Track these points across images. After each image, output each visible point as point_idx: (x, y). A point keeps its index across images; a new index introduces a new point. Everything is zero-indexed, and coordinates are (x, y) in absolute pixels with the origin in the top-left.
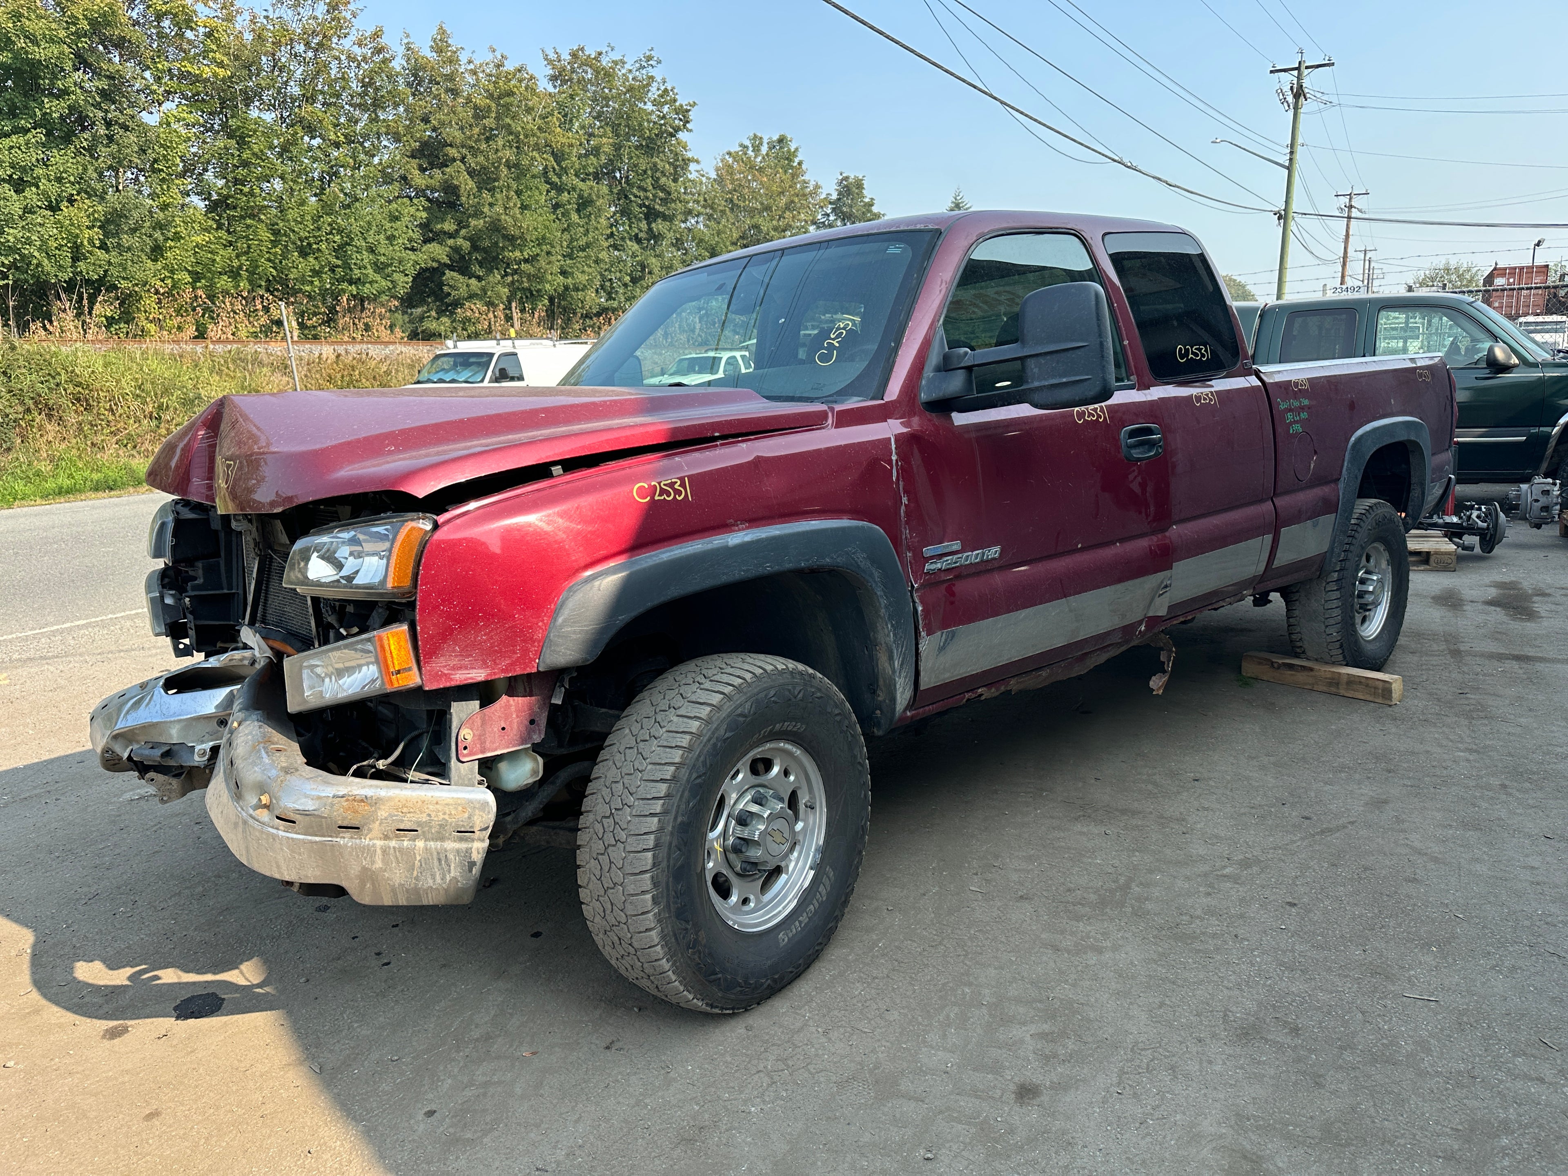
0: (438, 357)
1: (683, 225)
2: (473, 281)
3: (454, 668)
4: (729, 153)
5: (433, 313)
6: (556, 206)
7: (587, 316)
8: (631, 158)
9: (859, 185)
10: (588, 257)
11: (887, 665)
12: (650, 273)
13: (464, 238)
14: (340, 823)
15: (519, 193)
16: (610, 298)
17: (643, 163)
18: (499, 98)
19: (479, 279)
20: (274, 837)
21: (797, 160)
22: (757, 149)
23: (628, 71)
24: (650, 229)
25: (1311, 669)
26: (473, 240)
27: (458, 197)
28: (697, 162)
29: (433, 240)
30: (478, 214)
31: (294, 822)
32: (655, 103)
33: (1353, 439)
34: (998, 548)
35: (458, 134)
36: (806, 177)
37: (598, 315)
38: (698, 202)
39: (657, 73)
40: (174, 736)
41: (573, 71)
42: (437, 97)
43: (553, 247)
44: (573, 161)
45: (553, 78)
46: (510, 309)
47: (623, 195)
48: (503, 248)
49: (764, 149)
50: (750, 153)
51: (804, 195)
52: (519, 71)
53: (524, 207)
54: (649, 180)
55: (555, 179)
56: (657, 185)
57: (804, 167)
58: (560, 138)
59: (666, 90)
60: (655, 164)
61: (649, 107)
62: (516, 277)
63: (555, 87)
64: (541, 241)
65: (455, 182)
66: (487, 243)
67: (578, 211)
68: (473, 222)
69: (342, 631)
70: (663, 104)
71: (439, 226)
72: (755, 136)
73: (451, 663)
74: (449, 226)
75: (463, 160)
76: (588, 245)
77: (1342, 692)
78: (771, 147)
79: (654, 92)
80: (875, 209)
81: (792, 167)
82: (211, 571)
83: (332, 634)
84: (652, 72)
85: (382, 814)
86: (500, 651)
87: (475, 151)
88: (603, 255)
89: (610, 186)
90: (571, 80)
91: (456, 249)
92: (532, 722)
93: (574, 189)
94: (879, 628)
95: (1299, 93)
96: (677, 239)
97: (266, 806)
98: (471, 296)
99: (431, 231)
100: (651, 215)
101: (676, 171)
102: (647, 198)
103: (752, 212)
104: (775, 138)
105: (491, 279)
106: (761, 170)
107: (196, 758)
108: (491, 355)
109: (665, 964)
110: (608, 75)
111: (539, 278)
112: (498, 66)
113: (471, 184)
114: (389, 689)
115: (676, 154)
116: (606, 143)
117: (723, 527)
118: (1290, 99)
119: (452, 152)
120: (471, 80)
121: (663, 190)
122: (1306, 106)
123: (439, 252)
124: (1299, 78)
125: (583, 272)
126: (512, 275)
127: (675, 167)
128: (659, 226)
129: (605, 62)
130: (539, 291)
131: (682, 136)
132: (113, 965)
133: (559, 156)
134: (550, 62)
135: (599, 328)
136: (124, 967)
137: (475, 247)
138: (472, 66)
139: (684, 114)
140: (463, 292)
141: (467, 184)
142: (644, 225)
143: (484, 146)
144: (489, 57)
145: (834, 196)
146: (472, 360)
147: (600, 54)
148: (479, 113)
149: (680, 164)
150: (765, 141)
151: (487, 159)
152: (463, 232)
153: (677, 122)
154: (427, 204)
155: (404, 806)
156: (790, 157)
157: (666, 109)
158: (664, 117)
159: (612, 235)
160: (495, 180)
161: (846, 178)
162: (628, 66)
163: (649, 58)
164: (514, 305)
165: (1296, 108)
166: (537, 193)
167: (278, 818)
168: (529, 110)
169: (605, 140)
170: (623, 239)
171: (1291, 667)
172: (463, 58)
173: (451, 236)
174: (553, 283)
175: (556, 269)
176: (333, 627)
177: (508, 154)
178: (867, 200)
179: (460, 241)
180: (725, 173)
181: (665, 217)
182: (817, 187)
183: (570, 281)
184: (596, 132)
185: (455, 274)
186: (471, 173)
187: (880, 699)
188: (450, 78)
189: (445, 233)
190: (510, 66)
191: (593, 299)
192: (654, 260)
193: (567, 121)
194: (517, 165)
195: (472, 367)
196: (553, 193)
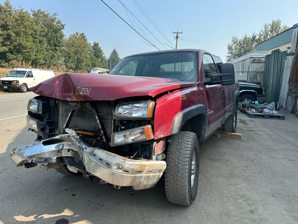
0: (12, 71)
1: (62, 48)
2: (14, 56)
3: (159, 135)
4: (71, 35)
5: (4, 62)
6: (34, 41)
7: (40, 65)
8: (51, 33)
9: (98, 44)
10: (41, 53)
11: (204, 133)
12: (55, 57)
13: (12, 46)
14: (138, 171)
15: (26, 38)
16: (46, 61)
17: (54, 35)
18: (21, 17)
19: (15, 55)
20: (123, 176)
21: (86, 38)
22: (77, 35)
24: (55, 48)
25: (227, 133)
26: (15, 47)
27: (11, 37)
28: (65, 36)
29: (4, 46)
30: (16, 41)
31: (128, 172)
32: (57, 23)
34: (213, 111)
35: (11, 24)
36: (87, 42)
37: (43, 65)
38: (65, 44)
39: (57, 17)
40: (47, 156)
41: (38, 14)
42: (6, 15)
43: (33, 50)
44: (38, 33)
45: (33, 15)
47: (49, 41)
48: (22, 49)
49: (79, 35)
50: (76, 35)
51: (87, 45)
52: (26, 12)
53: (27, 41)
54: (55, 39)
55: (34, 36)
56: (57, 40)
57: (87, 39)
58: (36, 28)
59: (59, 21)
60: (56, 35)
61: (55, 24)
62: (24, 55)
63: (34, 17)
64: (31, 48)
65: (11, 34)
66: (18, 48)
67: (39, 43)
68: (14, 43)
69: (122, 127)
70: (59, 23)
71: (6, 43)
72: (77, 32)
74: (8, 43)
75: (12, 29)
76: (41, 50)
77: (233, 137)
78: (80, 35)
79: (56, 21)
80: (101, 49)
81: (85, 39)
82: (50, 115)
83: (119, 128)
84: (56, 17)
87: (15, 28)
88: (45, 53)
89: (46, 39)
90: (37, 16)
91: (10, 48)
92: (163, 146)
93: (38, 39)
94: (204, 126)
96: (60, 51)
97: (121, 169)
98: (13, 59)
99: (4, 44)
100: (55, 45)
101: (61, 37)
102: (55, 42)
103: (76, 47)
104: (81, 33)
105: (18, 55)
106: (78, 39)
107: (53, 161)
108: (26, 71)
110: (46, 16)
111: (30, 56)
112: (21, 11)
113: (14, 35)
114: (147, 139)
115: (61, 34)
116: (46, 30)
118: (176, 38)
119: (10, 27)
120: (14, 12)
121: (58, 40)
122: (178, 39)
123: (6, 49)
124: (177, 35)
125: (40, 56)
126: (23, 55)
127: (61, 36)
128: (57, 48)
129: (45, 13)
130: (30, 59)
131: (62, 30)
132: (27, 216)
133: (35, 31)
134: (33, 11)
135: (43, 67)
136: (30, 216)
137: (14, 48)
138: (14, 10)
139: (63, 26)
140: (12, 58)
141: (13, 35)
142: (54, 47)
143: (17, 27)
144: (19, 8)
145: (93, 46)
146: (21, 72)
147: (44, 11)
148: (17, 20)
149: (62, 36)
150: (79, 34)
151: (18, 30)
152: (12, 45)
153: (61, 27)
154: (3, 38)
155: (150, 166)
156: (84, 37)
157: (59, 25)
158: (58, 26)
159: (47, 49)
160: (20, 35)
161: (95, 43)
162: (51, 15)
163: (56, 14)
164: (23, 61)
166: (30, 38)
167: (124, 171)
168: (28, 21)
169: (46, 29)
170: (49, 50)
171: (224, 133)
172: (13, 7)
173: (8, 45)
174: (33, 57)
175: (34, 55)
176: (119, 127)
177: (23, 29)
178: (99, 47)
179: (11, 47)
180: (70, 39)
181: (58, 46)
182: (90, 43)
183: (37, 57)
184: (44, 27)
185: (10, 54)
186: (14, 32)
188: (9, 11)
189: (7, 45)
190: (24, 11)
191: (42, 61)
192: (56, 55)
193: (37, 24)
194: (25, 32)
195: (21, 74)
196: (33, 39)
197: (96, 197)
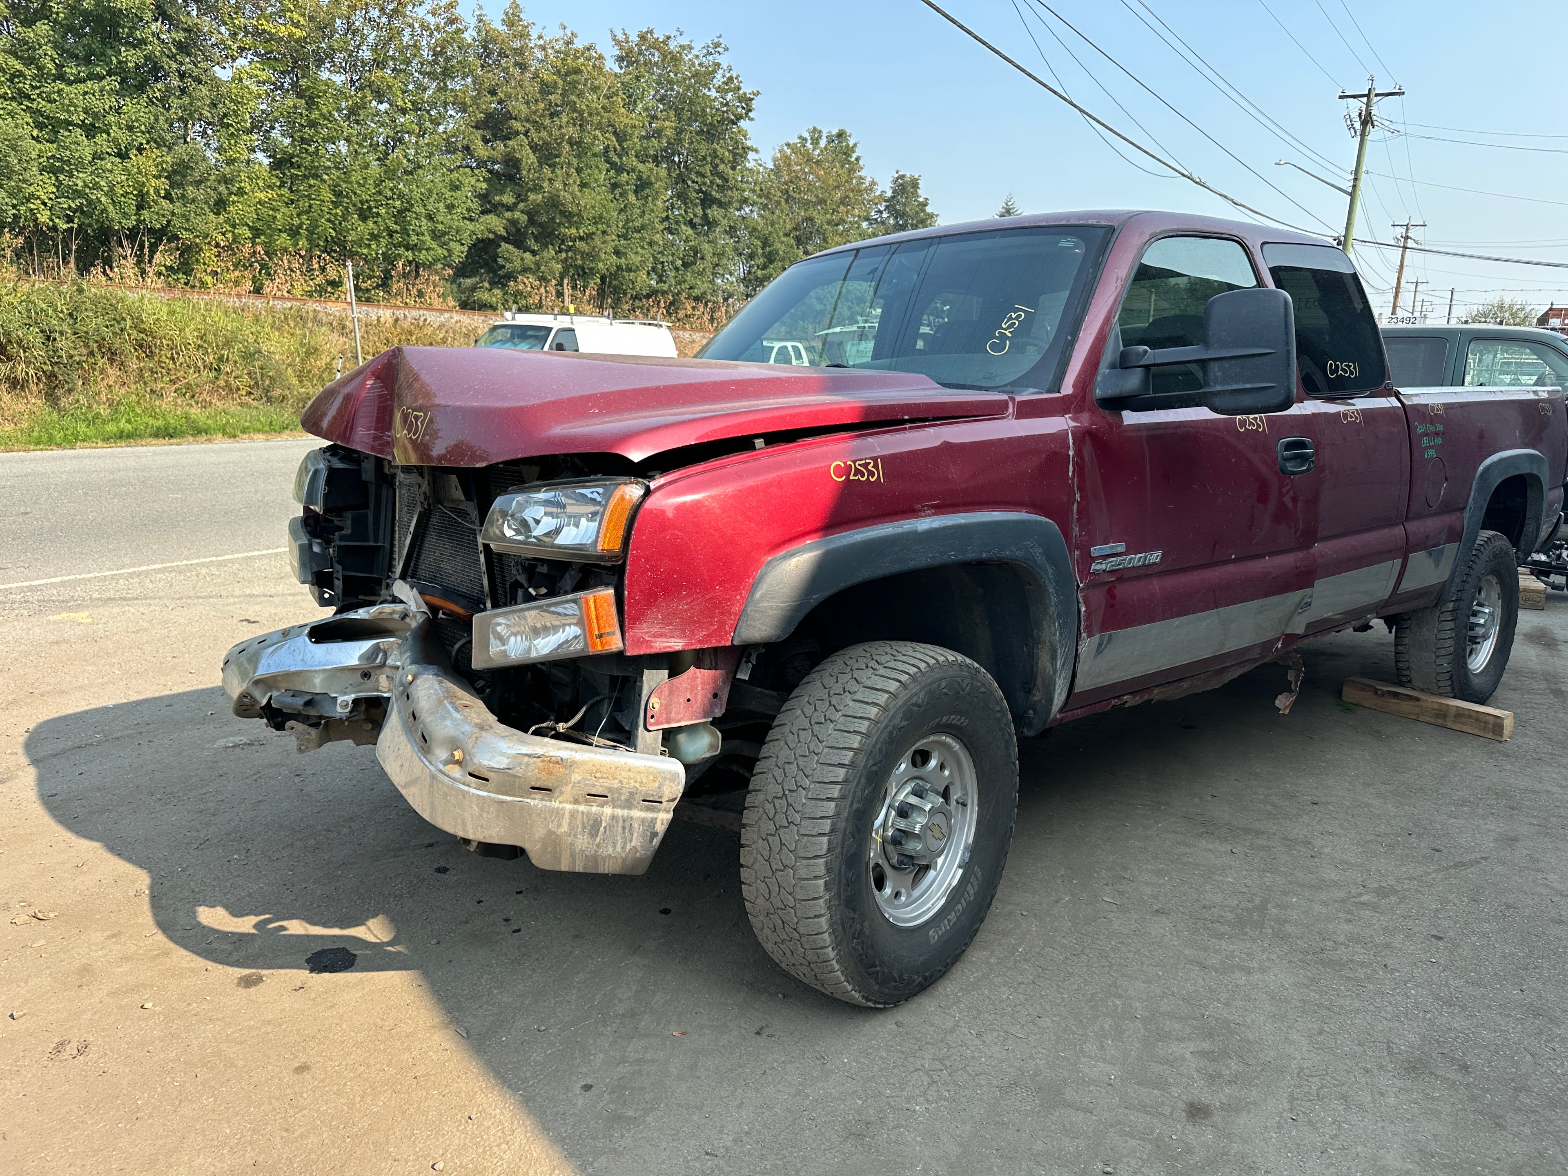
0: (495, 328)
1: (737, 213)
2: (528, 255)
3: (655, 636)
4: (788, 145)
5: (486, 285)
6: (614, 186)
7: (636, 297)
8: (692, 143)
9: (915, 184)
10: (642, 239)
11: (1048, 664)
12: (702, 258)
13: (522, 212)
14: (533, 784)
15: (579, 170)
16: (660, 280)
17: (704, 149)
18: (566, 75)
19: (534, 253)
20: (464, 794)
21: (854, 156)
22: (815, 142)
23: (695, 58)
24: (705, 215)
25: (1418, 699)
26: (531, 215)
27: (519, 171)
28: (756, 151)
29: (491, 212)
30: (538, 189)
31: (487, 780)
32: (719, 90)
33: (1481, 468)
34: (1159, 553)
35: (523, 107)
36: (862, 173)
37: (648, 296)
38: (754, 191)
39: (724, 60)
40: (317, 685)
41: (640, 53)
42: (506, 70)
43: (608, 226)
44: (635, 142)
45: (620, 59)
46: (562, 285)
47: (681, 179)
48: (559, 224)
49: (823, 143)
50: (809, 145)
51: (860, 191)
52: (588, 49)
53: (583, 185)
54: (708, 167)
55: (616, 159)
56: (715, 172)
57: (861, 162)
58: (623, 118)
59: (731, 79)
60: (715, 151)
61: (713, 93)
62: (570, 254)
63: (621, 68)
64: (598, 220)
65: (517, 155)
66: (544, 218)
67: (636, 192)
68: (532, 197)
69: (531, 590)
70: (728, 91)
71: (497, 198)
72: (815, 129)
73: (653, 630)
74: (508, 198)
75: (526, 134)
76: (643, 227)
77: (1450, 724)
78: (830, 141)
79: (719, 79)
80: (929, 209)
81: (849, 163)
82: (359, 523)
84: (719, 59)
85: (576, 777)
86: (699, 622)
87: (539, 127)
88: (658, 237)
89: (669, 171)
90: (637, 61)
91: (513, 222)
92: (715, 696)
93: (633, 170)
94: (1045, 626)
95: (1367, 120)
96: (730, 227)
97: (458, 763)
98: (525, 270)
99: (489, 202)
100: (707, 201)
101: (735, 159)
102: (705, 184)
103: (806, 204)
104: (835, 132)
105: (545, 254)
106: (818, 163)
107: (339, 709)
108: (550, 329)
109: (831, 953)
110: (675, 59)
111: (592, 256)
112: (568, 43)
113: (533, 159)
114: (591, 651)
115: (737, 142)
116: (669, 126)
117: (910, 512)
118: (1358, 125)
119: (517, 125)
120: (540, 55)
121: (721, 176)
122: (1373, 134)
123: (496, 223)
124: (1368, 104)
125: (637, 253)
126: (567, 251)
127: (735, 155)
128: (714, 212)
129: (673, 46)
130: (591, 269)
131: (742, 123)
132: (237, 912)
133: (621, 137)
134: (618, 42)
135: (648, 310)
136: (249, 915)
137: (532, 221)
138: (541, 42)
139: (747, 102)
140: (517, 265)
141: (529, 158)
142: (699, 211)
143: (547, 122)
144: (559, 34)
145: (889, 194)
146: (529, 333)
147: (668, 38)
148: (546, 89)
149: (740, 153)
150: (824, 135)
151: (550, 134)
152: (521, 205)
153: (739, 110)
154: (488, 175)
155: (596, 772)
156: (848, 151)
157: (729, 96)
158: (727, 104)
159: (667, 218)
160: (557, 156)
161: (903, 176)
162: (695, 52)
163: (717, 45)
164: (566, 281)
165: (1363, 135)
166: (597, 171)
167: (470, 774)
168: (595, 89)
169: (667, 123)
170: (677, 223)
171: (1396, 695)
172: (534, 33)
173: (509, 209)
174: (607, 262)
175: (610, 249)
176: (522, 586)
177: (571, 131)
178: (921, 200)
179: (517, 215)
180: (782, 164)
181: (721, 204)
182: (873, 183)
183: (623, 261)
184: (659, 115)
185: (511, 247)
186: (534, 148)
187: (1035, 698)
188: (520, 52)
189: (503, 205)
190: (579, 44)
191: (644, 280)
192: (707, 246)
193: (631, 102)
194: (579, 143)
195: (530, 340)
196: (612, 172)
197: (521, 892)
